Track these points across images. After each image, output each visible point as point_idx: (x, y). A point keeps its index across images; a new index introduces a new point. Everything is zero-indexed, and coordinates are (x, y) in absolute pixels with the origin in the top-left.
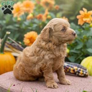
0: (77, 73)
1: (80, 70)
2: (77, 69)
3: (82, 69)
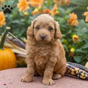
3: (84, 71)
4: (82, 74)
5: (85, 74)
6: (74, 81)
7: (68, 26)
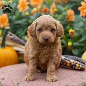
0: (74, 67)
1: (76, 63)
2: (74, 62)
3: (79, 63)
4: (77, 65)
5: (79, 64)
6: (69, 72)
7: (66, 22)
